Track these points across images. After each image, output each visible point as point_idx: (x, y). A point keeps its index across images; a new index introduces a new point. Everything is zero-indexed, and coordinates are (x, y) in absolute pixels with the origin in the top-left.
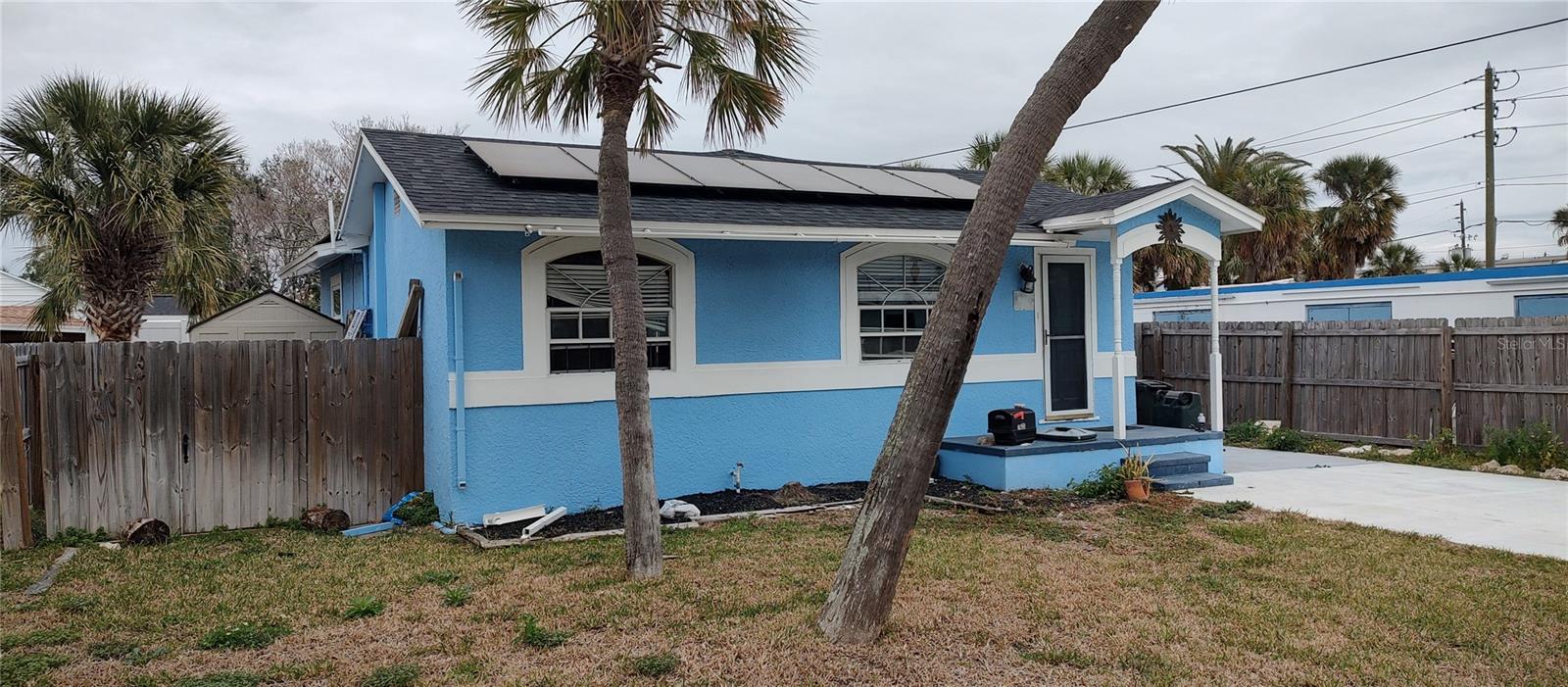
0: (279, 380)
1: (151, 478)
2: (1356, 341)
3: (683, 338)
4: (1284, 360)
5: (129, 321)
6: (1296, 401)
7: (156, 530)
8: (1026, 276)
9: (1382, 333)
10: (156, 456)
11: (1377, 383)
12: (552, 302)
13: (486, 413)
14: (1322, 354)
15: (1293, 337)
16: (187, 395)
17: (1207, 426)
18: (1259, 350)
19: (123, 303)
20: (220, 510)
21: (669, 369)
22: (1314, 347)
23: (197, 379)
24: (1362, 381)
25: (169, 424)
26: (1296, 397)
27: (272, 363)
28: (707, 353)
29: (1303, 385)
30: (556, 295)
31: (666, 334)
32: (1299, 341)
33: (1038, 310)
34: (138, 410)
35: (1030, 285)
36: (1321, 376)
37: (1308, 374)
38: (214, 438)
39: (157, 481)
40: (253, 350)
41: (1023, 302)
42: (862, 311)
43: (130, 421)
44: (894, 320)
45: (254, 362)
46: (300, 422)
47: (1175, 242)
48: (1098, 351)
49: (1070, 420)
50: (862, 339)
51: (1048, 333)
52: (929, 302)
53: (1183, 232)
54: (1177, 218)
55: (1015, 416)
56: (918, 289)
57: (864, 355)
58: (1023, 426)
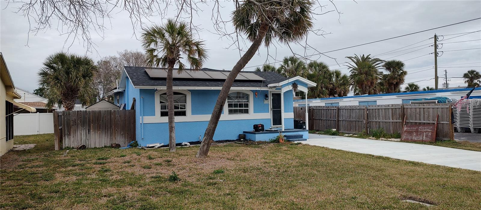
0: (107, 118)
1: (82, 137)
2: (350, 110)
3: (189, 109)
4: (337, 115)
5: (72, 106)
6: (339, 124)
7: (84, 147)
8: (266, 96)
9: (355, 108)
10: (83, 133)
11: (354, 120)
12: (161, 102)
13: (147, 124)
14: (344, 113)
15: (339, 109)
16: (89, 121)
17: (305, 128)
18: (332, 113)
19: (71, 102)
20: (95, 144)
21: (186, 116)
22: (343, 112)
23: (91, 118)
24: (351, 119)
25: (86, 127)
26: (339, 123)
27: (105, 115)
28: (193, 113)
29: (341, 121)
30: (162, 101)
31: (185, 109)
32: (340, 110)
33: (270, 103)
34: (80, 125)
35: (267, 98)
36: (344, 118)
37: (342, 118)
38: (94, 129)
39: (84, 138)
40: (102, 112)
41: (266, 102)
42: (228, 104)
43: (79, 126)
44: (236, 105)
45: (102, 114)
46: (111, 126)
47: (296, 89)
48: (284, 112)
49: (277, 128)
50: (229, 110)
51: (272, 108)
52: (244, 102)
53: (298, 87)
54: (297, 84)
55: (258, 126)
56: (241, 99)
57: (229, 113)
58: (261, 128)
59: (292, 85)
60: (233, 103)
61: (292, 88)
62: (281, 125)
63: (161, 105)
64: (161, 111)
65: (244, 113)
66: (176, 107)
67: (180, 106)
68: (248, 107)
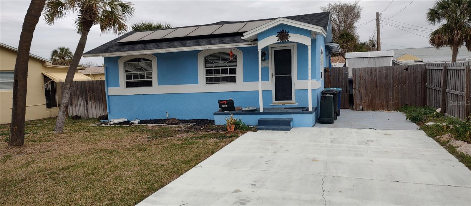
3: (154, 78)
4: (443, 81)
6: (447, 100)
10: (81, 103)
14: (451, 78)
16: (86, 91)
21: (152, 86)
22: (451, 75)
23: (87, 88)
25: (83, 97)
26: (447, 97)
28: (160, 83)
30: (126, 69)
31: (151, 78)
32: (447, 72)
33: (270, 67)
35: (264, 58)
38: (91, 100)
39: (82, 108)
41: (264, 64)
42: (206, 70)
43: (78, 96)
44: (217, 72)
45: (95, 84)
47: (285, 41)
48: (298, 80)
49: (284, 104)
50: (206, 78)
51: (274, 74)
52: (229, 66)
53: (290, 37)
54: (287, 32)
55: (221, 102)
56: (225, 62)
57: (207, 83)
58: (226, 106)
59: (277, 35)
60: (213, 68)
61: (278, 41)
62: (292, 100)
63: (126, 74)
64: (126, 81)
65: (230, 82)
66: (142, 77)
67: (146, 74)
68: (235, 73)
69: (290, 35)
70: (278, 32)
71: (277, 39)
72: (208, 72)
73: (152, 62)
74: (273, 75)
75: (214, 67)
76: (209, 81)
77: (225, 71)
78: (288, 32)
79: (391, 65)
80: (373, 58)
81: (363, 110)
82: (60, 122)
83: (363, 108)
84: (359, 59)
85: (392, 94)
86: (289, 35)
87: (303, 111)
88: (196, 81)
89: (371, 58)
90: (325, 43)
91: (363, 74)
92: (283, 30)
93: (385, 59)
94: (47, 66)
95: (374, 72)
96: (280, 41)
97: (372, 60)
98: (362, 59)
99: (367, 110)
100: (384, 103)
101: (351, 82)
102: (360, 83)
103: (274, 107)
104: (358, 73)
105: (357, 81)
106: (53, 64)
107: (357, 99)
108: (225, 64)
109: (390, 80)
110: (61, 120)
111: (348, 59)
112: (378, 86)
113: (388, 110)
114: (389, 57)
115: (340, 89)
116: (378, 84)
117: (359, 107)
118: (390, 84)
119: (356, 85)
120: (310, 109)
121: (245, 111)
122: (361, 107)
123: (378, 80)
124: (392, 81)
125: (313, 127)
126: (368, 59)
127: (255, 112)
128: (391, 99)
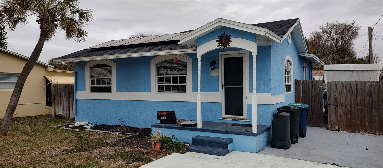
8: (212, 63)
21: (111, 92)
30: (92, 75)
31: (111, 84)
33: (219, 76)
42: (158, 78)
47: (226, 47)
48: (250, 93)
49: (234, 119)
50: (159, 86)
51: (224, 84)
52: (180, 74)
53: (231, 42)
54: (228, 36)
55: (159, 114)
56: (175, 70)
57: (159, 91)
58: (165, 118)
59: (217, 40)
60: (164, 76)
61: (218, 46)
62: (243, 116)
63: (91, 79)
64: (91, 86)
65: (180, 91)
66: (104, 82)
67: (107, 80)
68: (185, 82)
69: (232, 39)
70: (218, 36)
71: (217, 44)
72: (160, 80)
73: (111, 68)
74: (222, 86)
75: (166, 75)
76: (161, 89)
77: (175, 80)
78: (230, 36)
79: (378, 80)
80: (356, 72)
81: (338, 130)
82: (4, 124)
83: (339, 128)
84: (339, 71)
85: (377, 113)
86: (230, 40)
87: (246, 131)
88: (148, 89)
89: (354, 72)
90: (298, 53)
91: (340, 88)
92: (224, 33)
93: (371, 72)
94: (48, 70)
95: (353, 88)
96: (220, 46)
97: (355, 73)
98: (343, 72)
99: (344, 131)
100: (367, 124)
101: (325, 96)
102: (336, 99)
103: (224, 121)
104: (333, 88)
105: (332, 96)
106: (54, 69)
107: (332, 117)
108: (175, 72)
109: (374, 97)
110: (5, 122)
111: (327, 72)
112: (359, 104)
113: (371, 134)
114: (376, 71)
115: (306, 106)
116: (359, 101)
117: (335, 127)
118: (375, 102)
119: (331, 100)
120: (255, 130)
121: (183, 125)
122: (337, 127)
123: (359, 97)
124: (377, 98)
125: (257, 153)
126: (350, 72)
127: (193, 127)
128: (375, 120)
